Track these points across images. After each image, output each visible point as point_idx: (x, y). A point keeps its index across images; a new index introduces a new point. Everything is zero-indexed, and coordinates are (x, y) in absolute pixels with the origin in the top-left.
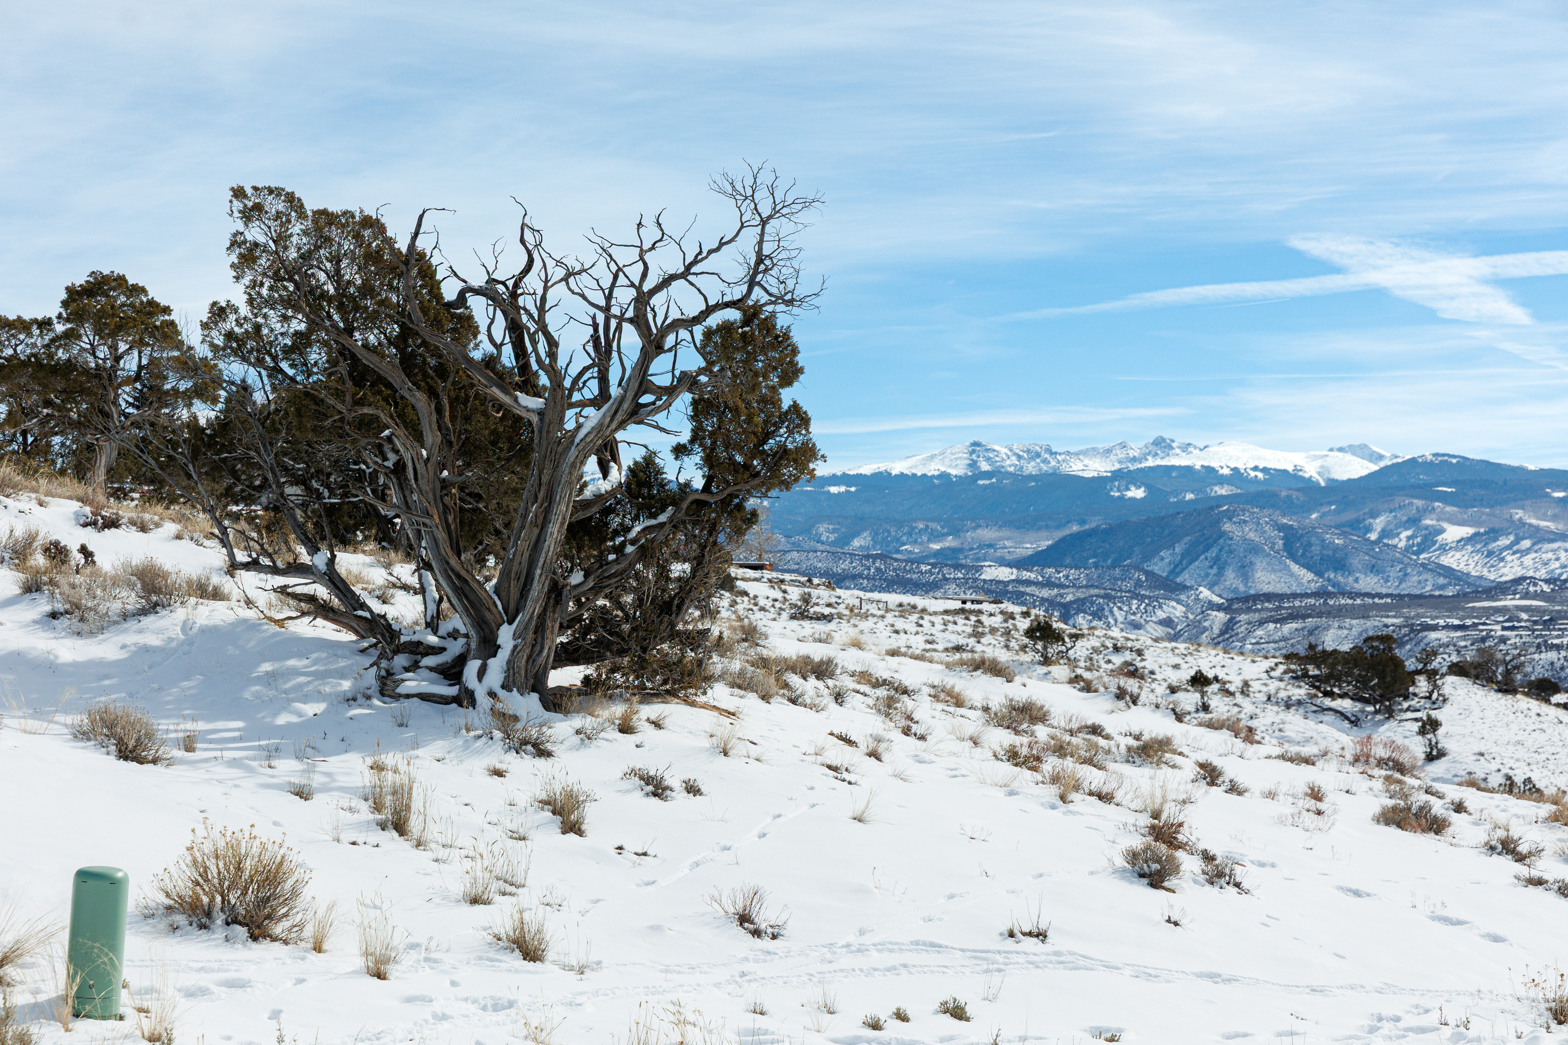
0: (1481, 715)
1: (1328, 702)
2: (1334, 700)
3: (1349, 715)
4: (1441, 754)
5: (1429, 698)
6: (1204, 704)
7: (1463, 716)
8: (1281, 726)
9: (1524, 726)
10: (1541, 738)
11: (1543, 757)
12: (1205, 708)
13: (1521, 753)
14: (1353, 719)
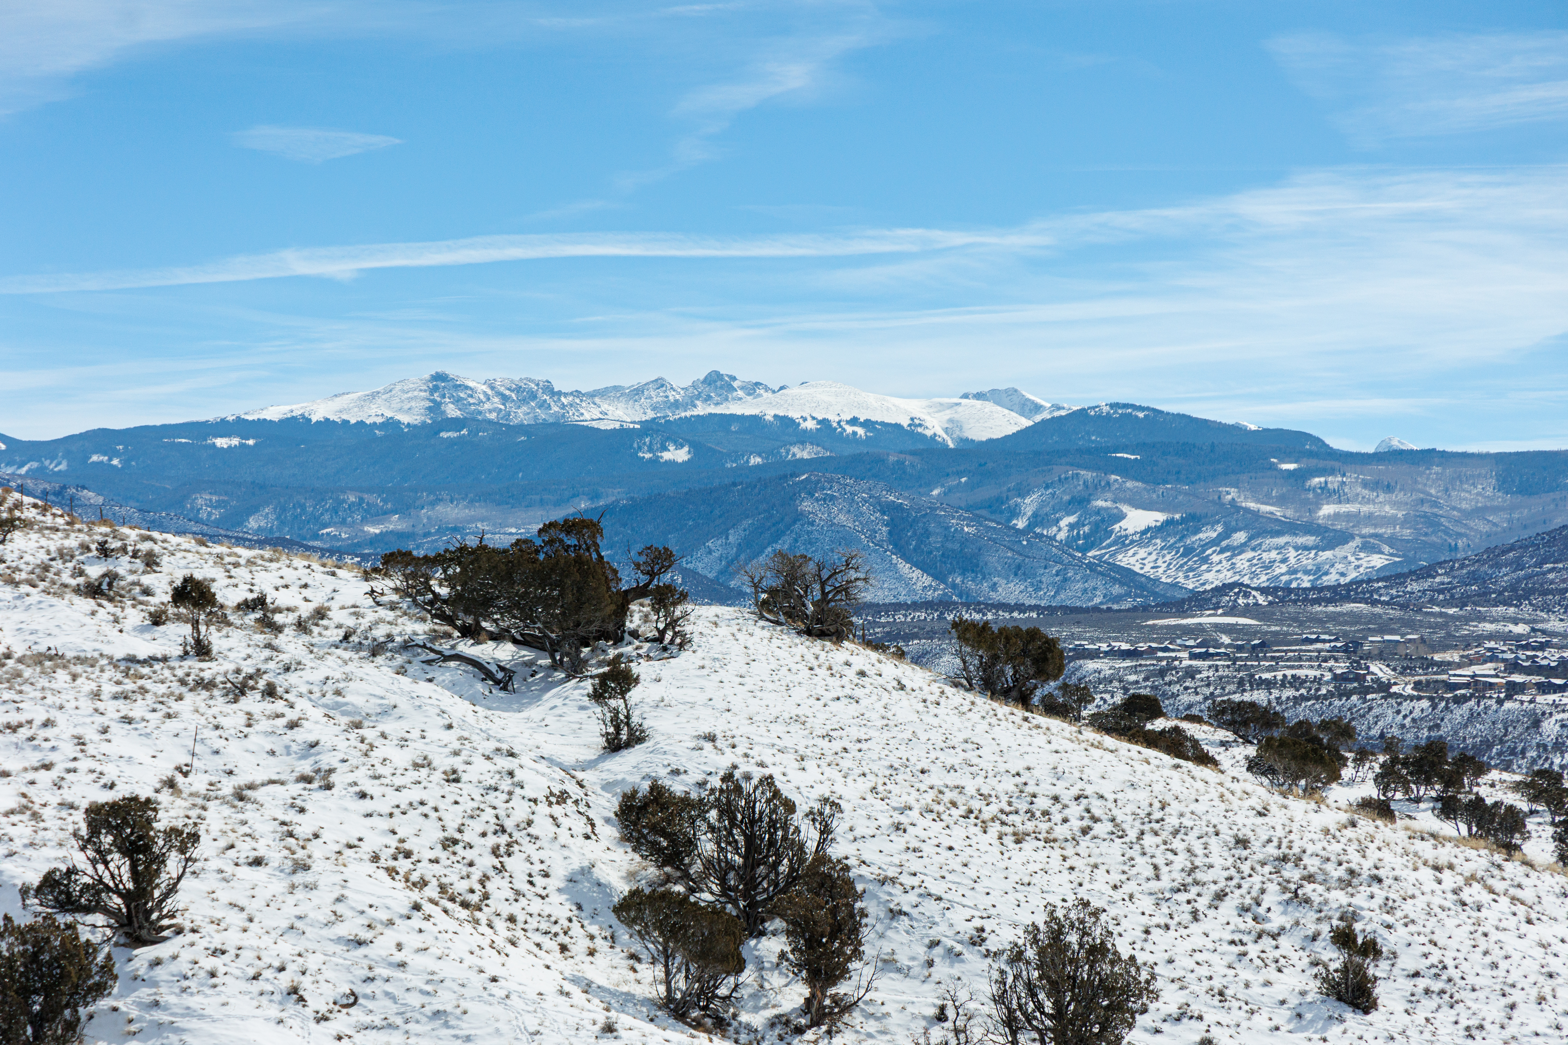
0: (744, 669)
1: (466, 648)
2: (479, 643)
3: (493, 668)
4: (637, 738)
5: (659, 639)
6: (198, 641)
7: (705, 672)
8: (341, 685)
9: (820, 691)
10: (845, 711)
11: (837, 746)
12: (202, 650)
13: (797, 738)
14: (500, 675)
